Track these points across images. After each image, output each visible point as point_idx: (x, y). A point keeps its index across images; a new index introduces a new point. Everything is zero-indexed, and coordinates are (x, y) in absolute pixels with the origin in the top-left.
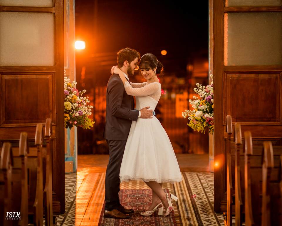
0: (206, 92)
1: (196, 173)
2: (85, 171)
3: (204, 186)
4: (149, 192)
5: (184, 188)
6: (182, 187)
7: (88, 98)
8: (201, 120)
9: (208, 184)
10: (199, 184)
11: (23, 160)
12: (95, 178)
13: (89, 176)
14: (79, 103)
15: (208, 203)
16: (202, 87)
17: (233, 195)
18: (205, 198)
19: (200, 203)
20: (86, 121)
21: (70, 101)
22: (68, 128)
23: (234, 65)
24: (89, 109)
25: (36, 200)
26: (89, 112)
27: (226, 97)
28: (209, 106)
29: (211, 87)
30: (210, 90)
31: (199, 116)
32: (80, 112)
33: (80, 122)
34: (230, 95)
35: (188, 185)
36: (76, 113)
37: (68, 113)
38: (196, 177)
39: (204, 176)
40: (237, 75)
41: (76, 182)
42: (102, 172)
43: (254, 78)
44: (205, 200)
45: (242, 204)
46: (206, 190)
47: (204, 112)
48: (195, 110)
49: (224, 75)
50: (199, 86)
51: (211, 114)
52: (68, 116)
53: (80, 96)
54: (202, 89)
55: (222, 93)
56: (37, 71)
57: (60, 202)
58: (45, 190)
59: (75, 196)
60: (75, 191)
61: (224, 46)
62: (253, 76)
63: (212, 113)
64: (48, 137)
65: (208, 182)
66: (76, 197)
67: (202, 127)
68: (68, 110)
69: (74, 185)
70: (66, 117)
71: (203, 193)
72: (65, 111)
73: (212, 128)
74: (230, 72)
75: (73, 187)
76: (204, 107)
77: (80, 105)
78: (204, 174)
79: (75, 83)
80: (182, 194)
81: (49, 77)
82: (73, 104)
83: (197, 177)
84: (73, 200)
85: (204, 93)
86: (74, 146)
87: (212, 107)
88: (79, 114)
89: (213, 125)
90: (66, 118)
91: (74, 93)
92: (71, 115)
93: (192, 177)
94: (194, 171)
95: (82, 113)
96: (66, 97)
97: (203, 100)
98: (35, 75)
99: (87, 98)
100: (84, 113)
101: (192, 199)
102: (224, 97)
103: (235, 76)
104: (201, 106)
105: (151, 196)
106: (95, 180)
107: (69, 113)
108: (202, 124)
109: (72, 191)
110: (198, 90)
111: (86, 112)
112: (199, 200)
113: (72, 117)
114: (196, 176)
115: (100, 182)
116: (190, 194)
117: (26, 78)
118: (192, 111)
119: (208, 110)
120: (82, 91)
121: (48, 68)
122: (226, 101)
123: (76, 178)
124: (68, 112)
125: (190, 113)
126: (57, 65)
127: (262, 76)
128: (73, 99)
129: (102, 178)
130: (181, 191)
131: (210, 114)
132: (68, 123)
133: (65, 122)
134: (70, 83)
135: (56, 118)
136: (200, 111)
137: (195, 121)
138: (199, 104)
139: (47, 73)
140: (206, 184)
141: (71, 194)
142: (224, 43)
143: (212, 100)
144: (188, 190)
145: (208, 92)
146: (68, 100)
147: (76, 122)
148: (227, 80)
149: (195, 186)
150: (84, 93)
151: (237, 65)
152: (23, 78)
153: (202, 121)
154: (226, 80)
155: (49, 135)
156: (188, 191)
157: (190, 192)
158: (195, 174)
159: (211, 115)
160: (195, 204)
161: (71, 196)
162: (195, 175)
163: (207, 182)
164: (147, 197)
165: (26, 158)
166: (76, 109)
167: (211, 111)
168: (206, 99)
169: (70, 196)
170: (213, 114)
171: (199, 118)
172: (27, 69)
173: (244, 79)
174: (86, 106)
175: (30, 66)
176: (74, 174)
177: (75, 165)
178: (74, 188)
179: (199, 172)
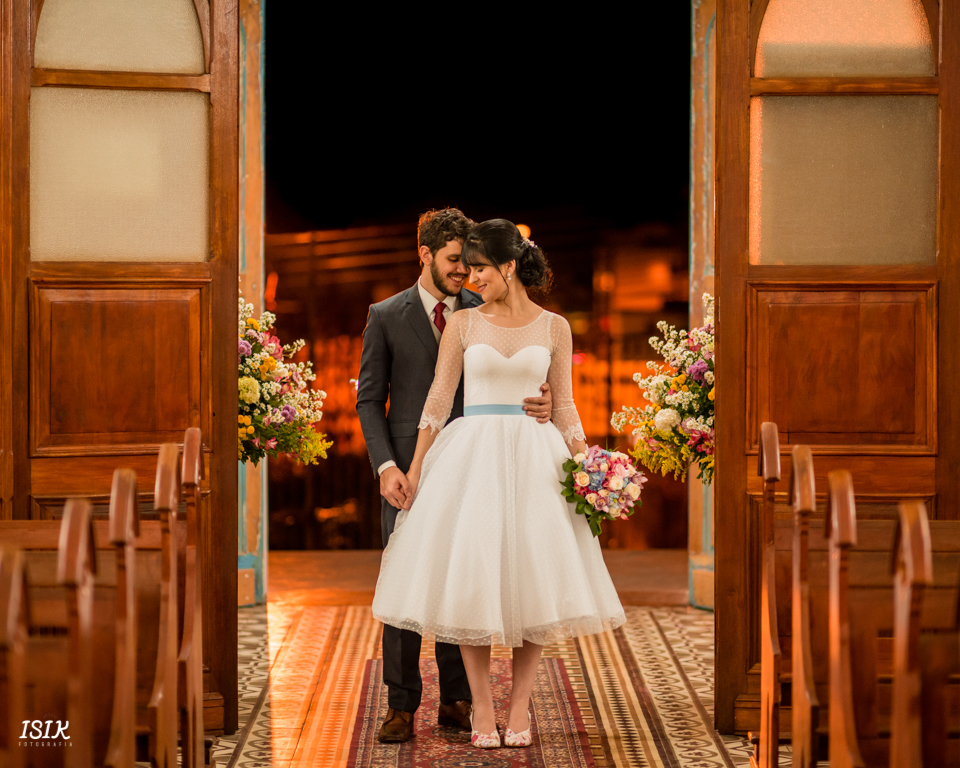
0: (688, 348)
1: (647, 608)
2: (293, 602)
3: (675, 649)
4: (500, 668)
5: (613, 656)
6: (606, 651)
7: (311, 364)
8: (672, 437)
9: (687, 645)
10: (660, 645)
11: (121, 556)
12: (328, 624)
13: (305, 616)
14: (284, 383)
15: (692, 704)
16: (675, 332)
17: (785, 675)
18: (681, 689)
19: (667, 702)
20: (306, 438)
21: (254, 376)
22: (249, 461)
23: (780, 263)
24: (313, 400)
25: (156, 686)
26: (314, 411)
27: (755, 364)
28: (700, 393)
29: (706, 334)
30: (702, 341)
31: (665, 425)
32: (286, 411)
33: (287, 441)
34: (766, 359)
35: (623, 647)
36: (273, 414)
37: (247, 414)
38: (647, 620)
39: (673, 620)
40: (790, 294)
41: (265, 636)
42: (348, 604)
43: (844, 305)
44: (681, 692)
45: (816, 702)
46: (683, 664)
47: (684, 412)
48: (651, 408)
49: (748, 294)
50: (665, 331)
51: (705, 419)
52: (250, 423)
53: (287, 360)
54: (677, 341)
55: (743, 353)
56: (151, 277)
57: (221, 697)
58: (184, 656)
59: (265, 678)
60: (267, 663)
61: (751, 203)
62: (840, 297)
63: (709, 416)
64: (191, 486)
65: (687, 637)
66: (268, 680)
67: (676, 460)
68: (247, 402)
69: (262, 644)
70: (243, 425)
71: (674, 673)
72: (240, 406)
73: (707, 463)
74: (768, 285)
75: (259, 649)
76: (684, 397)
77: (285, 386)
78: (673, 611)
79: (270, 319)
80: (608, 674)
81: (191, 295)
82: (265, 385)
83: (651, 622)
84: (260, 690)
85: (682, 353)
86: (258, 519)
87: (710, 398)
88: (284, 415)
89: (711, 454)
90: (243, 430)
91: (267, 348)
92: (259, 418)
93: (636, 621)
94: (640, 604)
95: (293, 413)
96: (243, 361)
97: (680, 373)
98: (145, 291)
99: (306, 366)
100: (301, 413)
101: (640, 689)
102: (748, 364)
103: (785, 299)
104: (675, 395)
105: (508, 679)
106: (326, 630)
107: (250, 413)
108: (676, 449)
109: (256, 664)
110: (662, 342)
111: (304, 411)
112: (664, 693)
113: (261, 425)
114: (648, 617)
115: (343, 636)
116: (634, 675)
117: (116, 299)
118: (643, 409)
119: (696, 407)
120: (291, 345)
121: (189, 267)
122: (755, 377)
123: (264, 622)
124: (247, 409)
125: (636, 417)
126: (216, 258)
127: (870, 299)
128: (264, 369)
129: (347, 624)
130: (605, 664)
131: (701, 418)
132: (248, 445)
133: (239, 441)
134: (253, 317)
135: (211, 426)
136: (669, 410)
137: (655, 441)
138: (665, 387)
139: (184, 286)
140: (682, 644)
141: (252, 672)
142: (750, 192)
143: (709, 376)
144: (625, 661)
145: (696, 349)
146: (247, 370)
147: (275, 443)
148: (757, 310)
149: (646, 651)
150: (299, 349)
151: (792, 262)
152: (108, 299)
153: (676, 441)
154: (755, 312)
155: (196, 482)
156: (627, 666)
157: (632, 668)
158: (644, 612)
159: (704, 423)
160: (651, 704)
161: (253, 680)
162: (644, 615)
163: (683, 638)
164: (498, 683)
165: (129, 551)
166: (275, 400)
167: (706, 409)
168: (691, 372)
169: (249, 679)
170: (710, 421)
171: (667, 433)
172: (122, 272)
173: (811, 309)
174: (303, 391)
175: (130, 260)
176: (258, 609)
177: (262, 581)
178: (262, 653)
179: (657, 606)
